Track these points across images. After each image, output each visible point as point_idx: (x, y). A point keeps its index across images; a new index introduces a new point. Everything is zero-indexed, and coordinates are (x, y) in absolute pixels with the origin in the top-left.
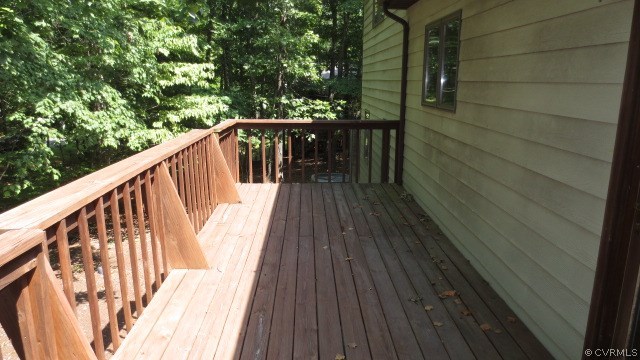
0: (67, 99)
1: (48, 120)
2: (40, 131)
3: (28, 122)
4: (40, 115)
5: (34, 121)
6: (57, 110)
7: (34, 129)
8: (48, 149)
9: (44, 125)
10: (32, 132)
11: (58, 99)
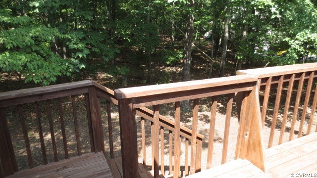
0: (313, 33)
1: (300, 42)
2: (295, 47)
3: (291, 42)
4: (297, 39)
5: (293, 42)
6: (306, 38)
7: (292, 46)
8: (296, 56)
9: (298, 44)
10: (291, 47)
11: (309, 32)
